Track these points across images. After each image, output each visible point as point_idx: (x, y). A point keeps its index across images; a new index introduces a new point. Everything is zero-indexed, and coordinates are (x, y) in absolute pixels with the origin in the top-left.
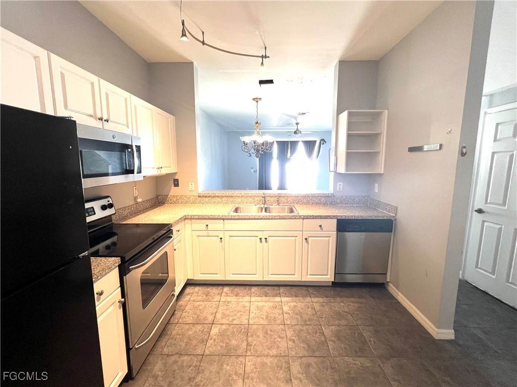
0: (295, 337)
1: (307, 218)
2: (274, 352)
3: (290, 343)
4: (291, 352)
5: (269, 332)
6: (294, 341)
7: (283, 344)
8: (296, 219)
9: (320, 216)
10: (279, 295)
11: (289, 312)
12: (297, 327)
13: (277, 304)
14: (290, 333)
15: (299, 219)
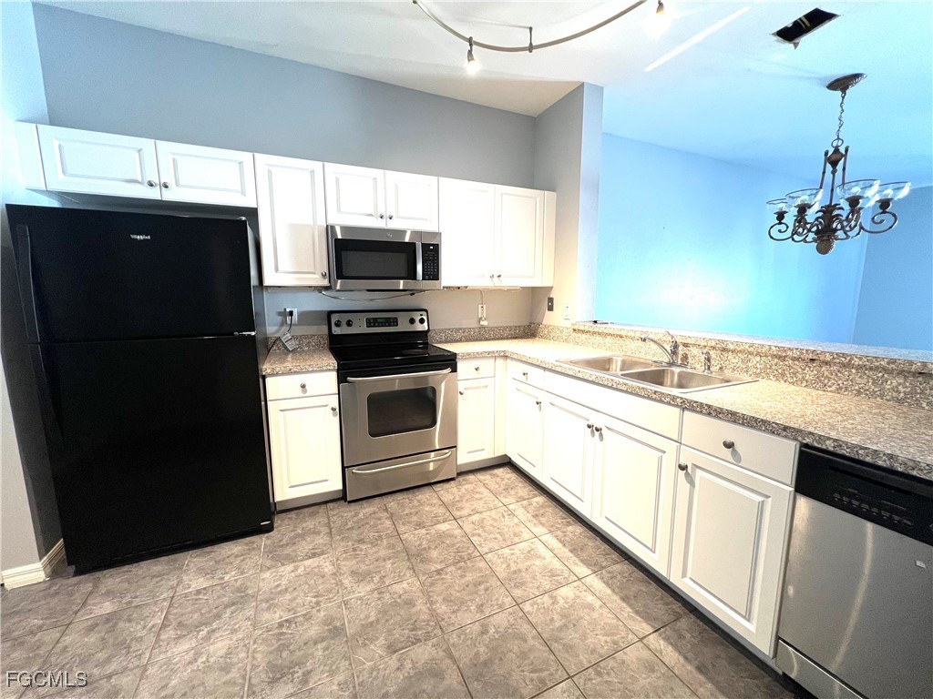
0: (497, 632)
1: (693, 410)
2: (442, 608)
3: (477, 627)
4: (454, 636)
5: (483, 587)
6: (484, 632)
7: (467, 617)
8: (661, 401)
9: (734, 414)
10: (596, 568)
11: (561, 601)
12: (526, 628)
13: (566, 573)
14: (501, 620)
15: (669, 403)
